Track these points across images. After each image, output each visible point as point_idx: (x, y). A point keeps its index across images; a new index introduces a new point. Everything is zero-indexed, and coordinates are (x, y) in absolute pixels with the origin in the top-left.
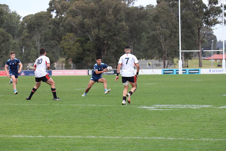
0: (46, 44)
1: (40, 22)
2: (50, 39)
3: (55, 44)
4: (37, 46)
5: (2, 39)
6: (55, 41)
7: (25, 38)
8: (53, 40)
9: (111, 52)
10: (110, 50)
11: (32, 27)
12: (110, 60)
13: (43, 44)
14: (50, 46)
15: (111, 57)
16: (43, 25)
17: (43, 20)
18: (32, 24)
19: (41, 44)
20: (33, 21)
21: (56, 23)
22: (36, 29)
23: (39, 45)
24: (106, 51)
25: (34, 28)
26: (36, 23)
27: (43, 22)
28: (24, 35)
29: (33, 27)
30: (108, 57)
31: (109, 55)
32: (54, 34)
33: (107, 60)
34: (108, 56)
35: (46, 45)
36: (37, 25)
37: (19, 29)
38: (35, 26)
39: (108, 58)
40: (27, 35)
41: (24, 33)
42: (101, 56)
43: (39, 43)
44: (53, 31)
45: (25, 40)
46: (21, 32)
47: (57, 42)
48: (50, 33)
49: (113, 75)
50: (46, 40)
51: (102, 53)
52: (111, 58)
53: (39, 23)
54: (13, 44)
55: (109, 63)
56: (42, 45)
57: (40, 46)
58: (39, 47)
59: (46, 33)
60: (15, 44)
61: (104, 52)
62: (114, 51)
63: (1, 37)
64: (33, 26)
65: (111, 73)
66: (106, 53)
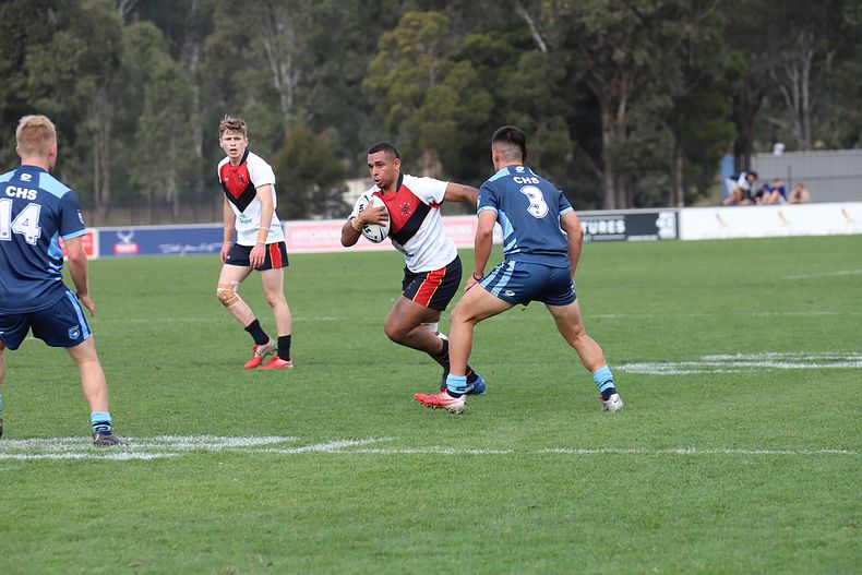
9: (653, 113)
10: (649, 99)
12: (649, 153)
15: (651, 141)
24: (622, 107)
30: (638, 140)
31: (640, 127)
33: (632, 159)
34: (634, 138)
39: (636, 145)
42: (601, 136)
49: (623, 244)
51: (606, 117)
52: (651, 146)
55: (643, 176)
61: (615, 113)
62: (671, 104)
65: (611, 230)
66: (625, 117)
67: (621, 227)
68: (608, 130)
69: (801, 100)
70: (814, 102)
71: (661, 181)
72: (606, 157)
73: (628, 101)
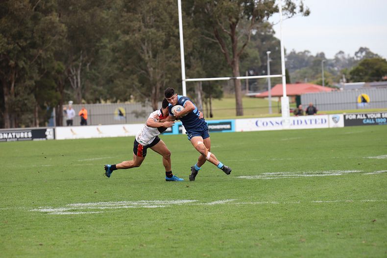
9: (26, 87)
10: (25, 82)
12: (25, 105)
15: (26, 99)
24: (13, 85)
30: (21, 99)
31: (21, 94)
33: (18, 107)
34: (18, 98)
39: (19, 100)
42: (3, 97)
49: (31, 142)
51: (5, 89)
52: (26, 102)
55: (23, 114)
61: (9, 87)
62: (34, 84)
65: (26, 136)
66: (14, 89)
67: (30, 135)
68: (6, 95)
69: (77, 83)
70: (83, 83)
71: (30, 117)
72: (7, 106)
73: (15, 83)
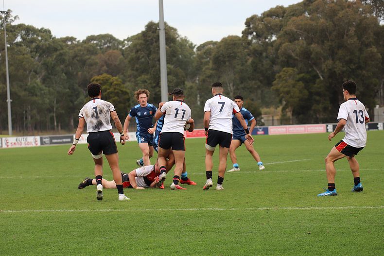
0: (243, 86)
1: (234, 52)
2: (249, 78)
3: (256, 86)
4: (229, 89)
5: (175, 81)
6: (257, 81)
7: (207, 78)
8: (253, 79)
11: (220, 60)
13: (239, 87)
14: (248, 89)
16: (238, 57)
17: (238, 49)
18: (220, 56)
19: (235, 87)
20: (223, 51)
21: (258, 54)
22: (227, 63)
23: (232, 88)
25: (224, 62)
26: (226, 53)
27: (238, 52)
28: (205, 74)
29: (222, 61)
32: (255, 70)
35: (243, 88)
36: (228, 57)
37: (195, 64)
38: (225, 59)
40: (210, 74)
41: (205, 71)
43: (231, 85)
44: (252, 67)
45: (207, 81)
46: (198, 69)
47: (259, 84)
48: (249, 69)
50: (242, 80)
53: (231, 53)
54: (189, 88)
56: (237, 89)
57: (234, 90)
58: (232, 92)
59: (243, 70)
60: (191, 88)
63: (174, 78)
64: (222, 59)
